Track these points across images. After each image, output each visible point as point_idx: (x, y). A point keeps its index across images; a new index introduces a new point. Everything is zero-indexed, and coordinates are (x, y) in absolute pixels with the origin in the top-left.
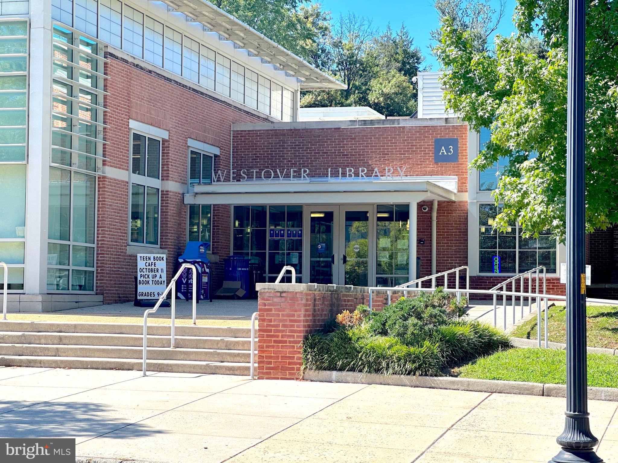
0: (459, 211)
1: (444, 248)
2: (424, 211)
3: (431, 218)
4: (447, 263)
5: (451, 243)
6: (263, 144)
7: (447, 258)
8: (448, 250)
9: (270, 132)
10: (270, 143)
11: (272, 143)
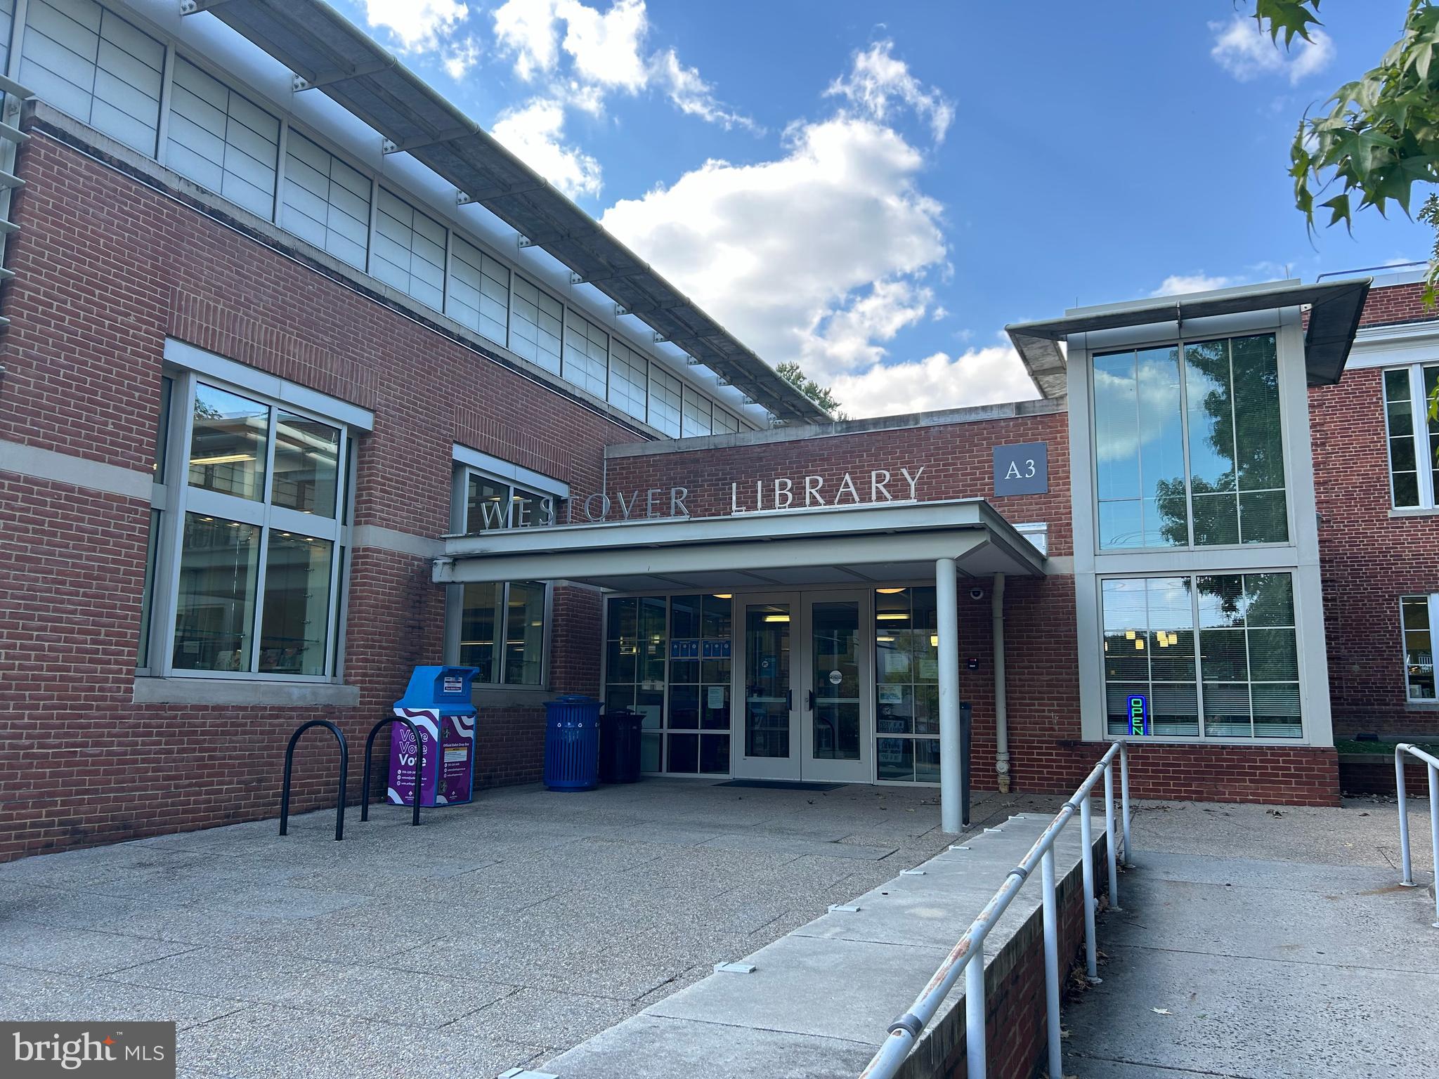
0: (1054, 596)
1: (1023, 677)
2: (975, 598)
3: (991, 614)
4: (1031, 711)
5: (1038, 667)
6: (659, 480)
7: (1031, 699)
8: (1031, 683)
9: (672, 457)
10: (671, 479)
11: (676, 478)
